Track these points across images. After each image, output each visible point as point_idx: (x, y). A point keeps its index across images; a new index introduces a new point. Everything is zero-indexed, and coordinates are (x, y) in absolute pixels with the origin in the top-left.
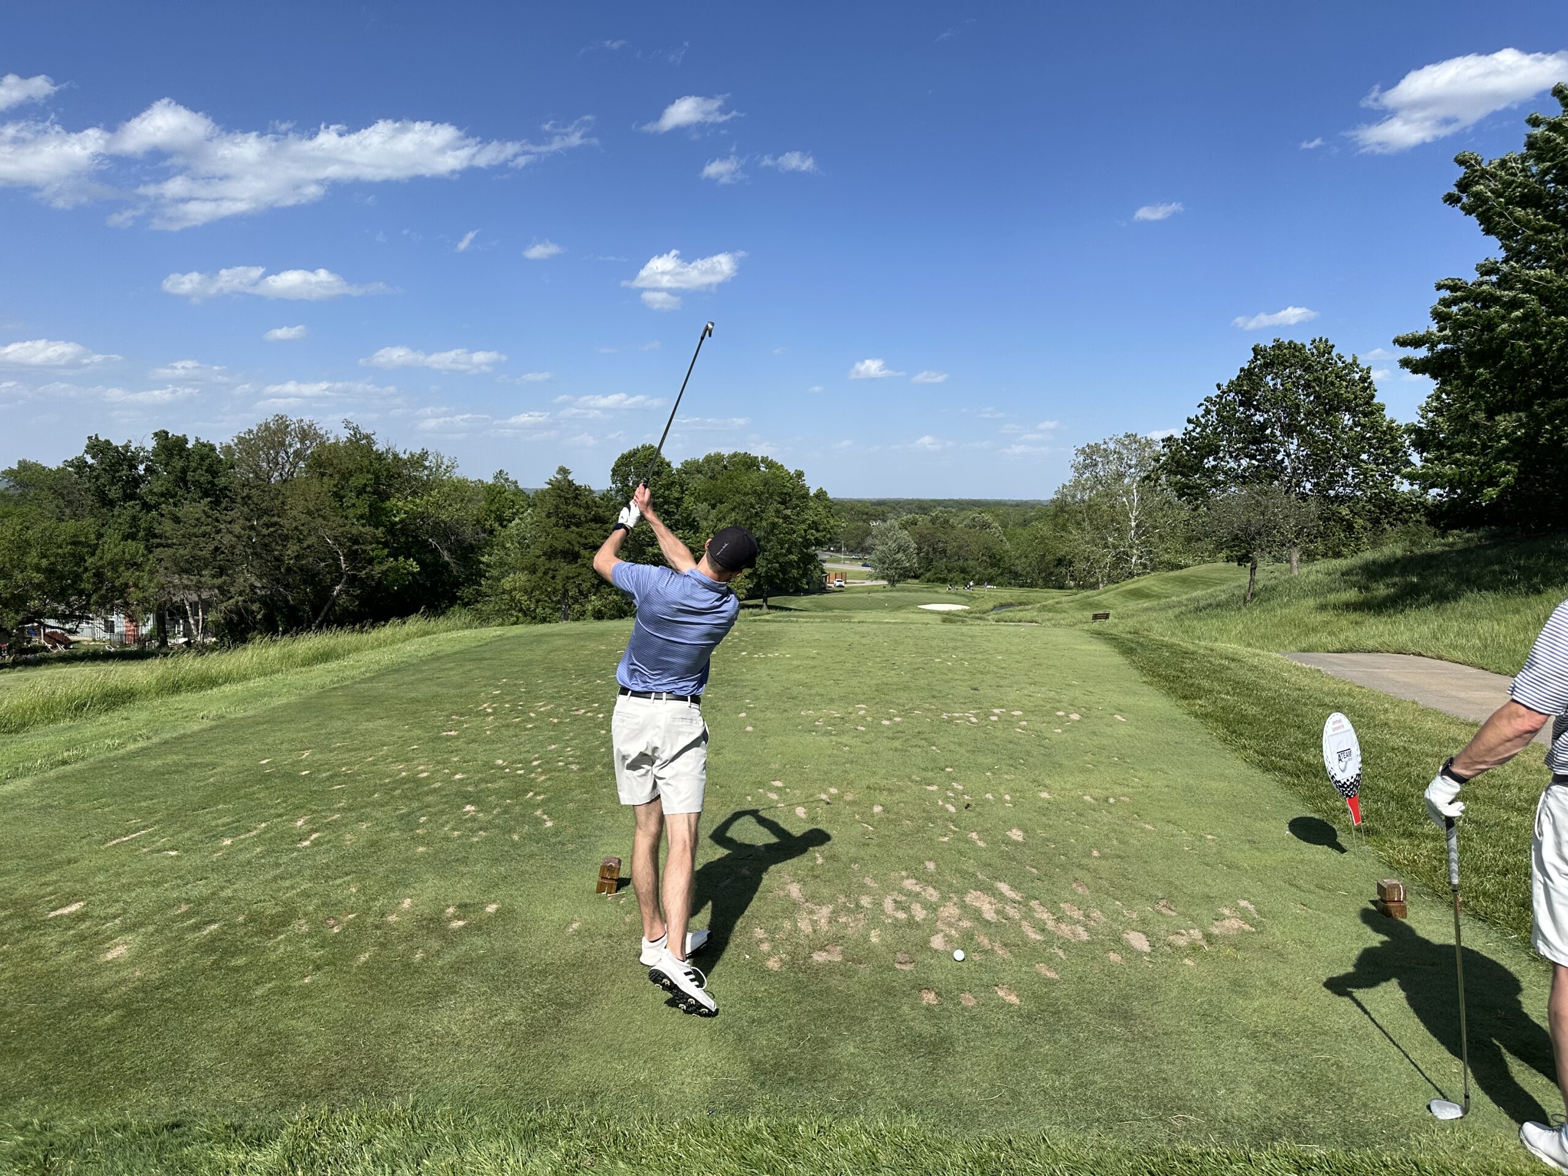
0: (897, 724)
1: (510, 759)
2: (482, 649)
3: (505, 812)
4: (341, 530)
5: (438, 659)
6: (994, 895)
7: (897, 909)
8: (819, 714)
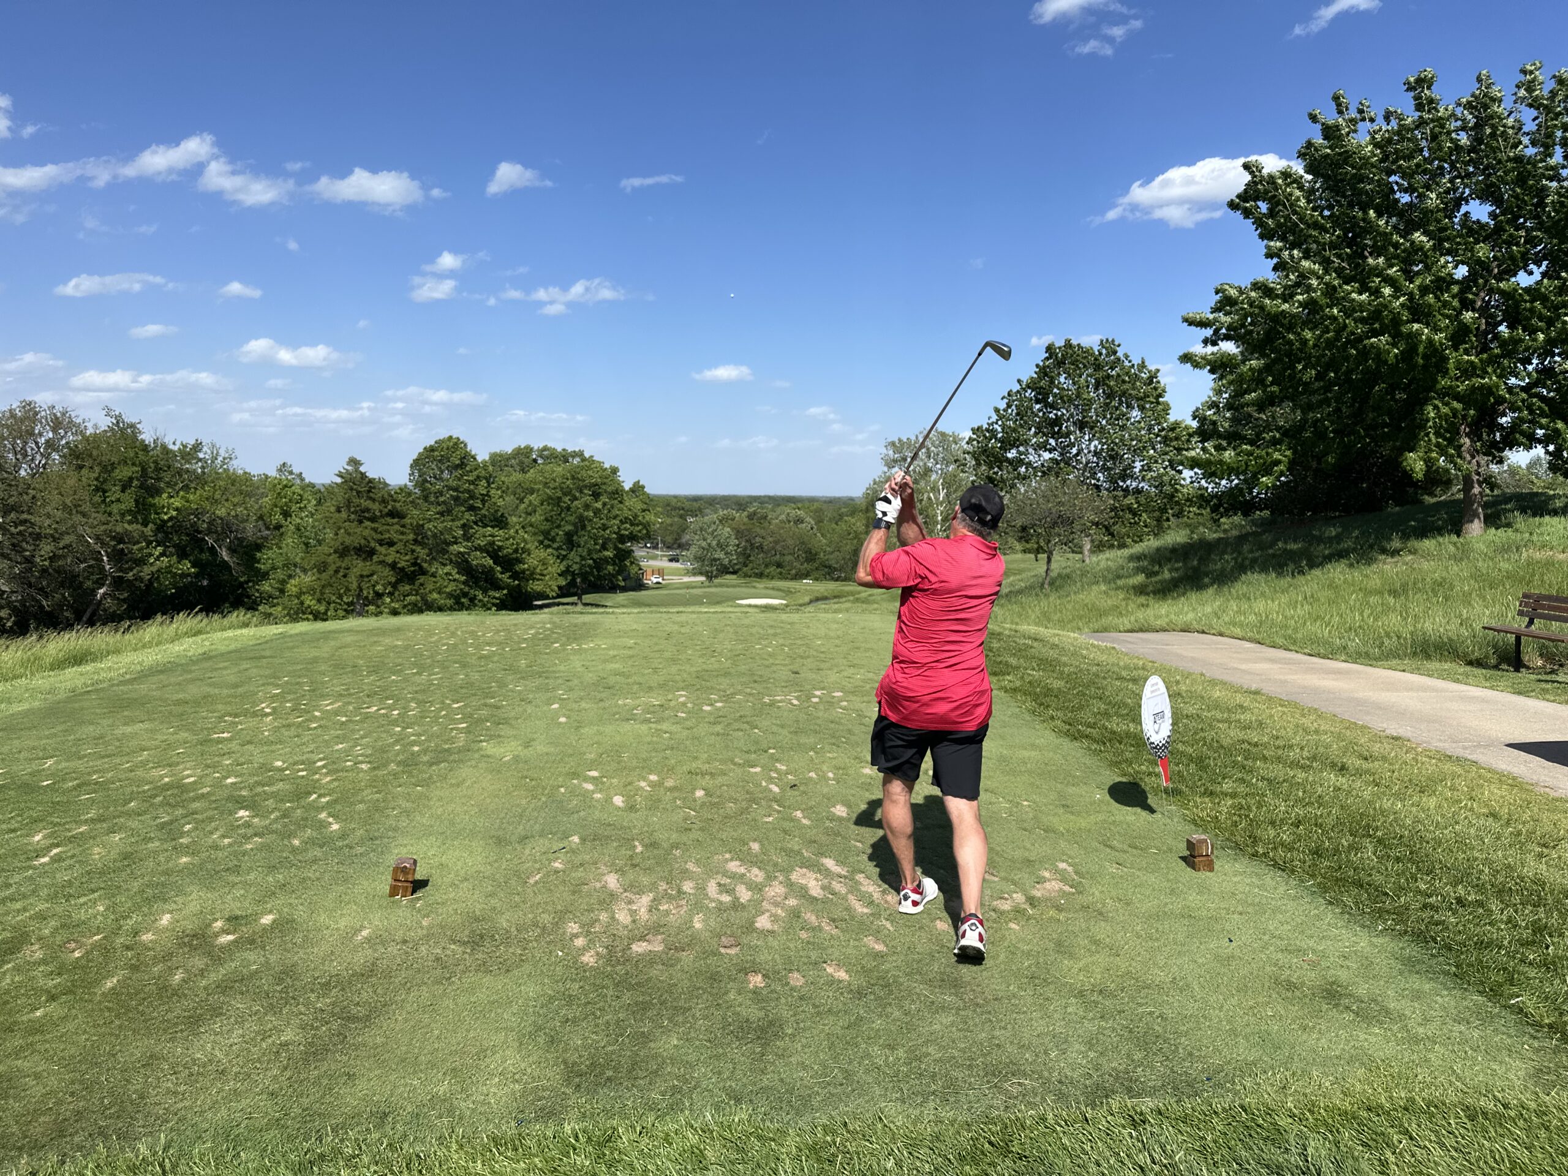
0: (719, 709)
1: (291, 760)
2: (260, 647)
3: (284, 816)
4: (103, 528)
5: (210, 658)
6: (820, 871)
7: (721, 892)
8: (637, 702)
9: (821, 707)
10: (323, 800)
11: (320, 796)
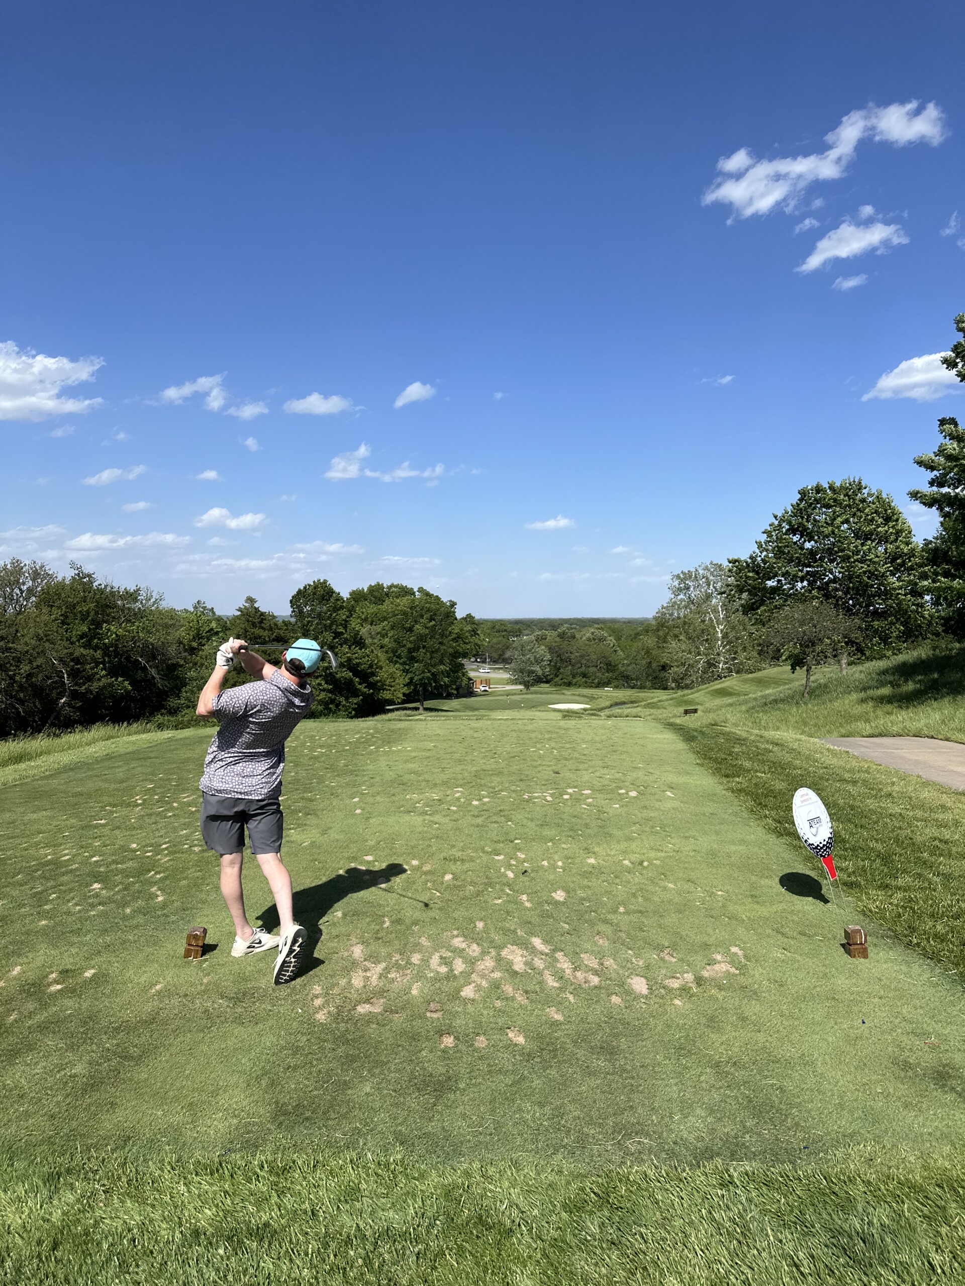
0: (484, 804)
1: (144, 843)
3: (125, 889)
4: (64, 652)
5: (112, 758)
6: (527, 948)
7: (441, 964)
8: (421, 796)
9: (569, 803)
10: (158, 876)
11: (156, 873)
